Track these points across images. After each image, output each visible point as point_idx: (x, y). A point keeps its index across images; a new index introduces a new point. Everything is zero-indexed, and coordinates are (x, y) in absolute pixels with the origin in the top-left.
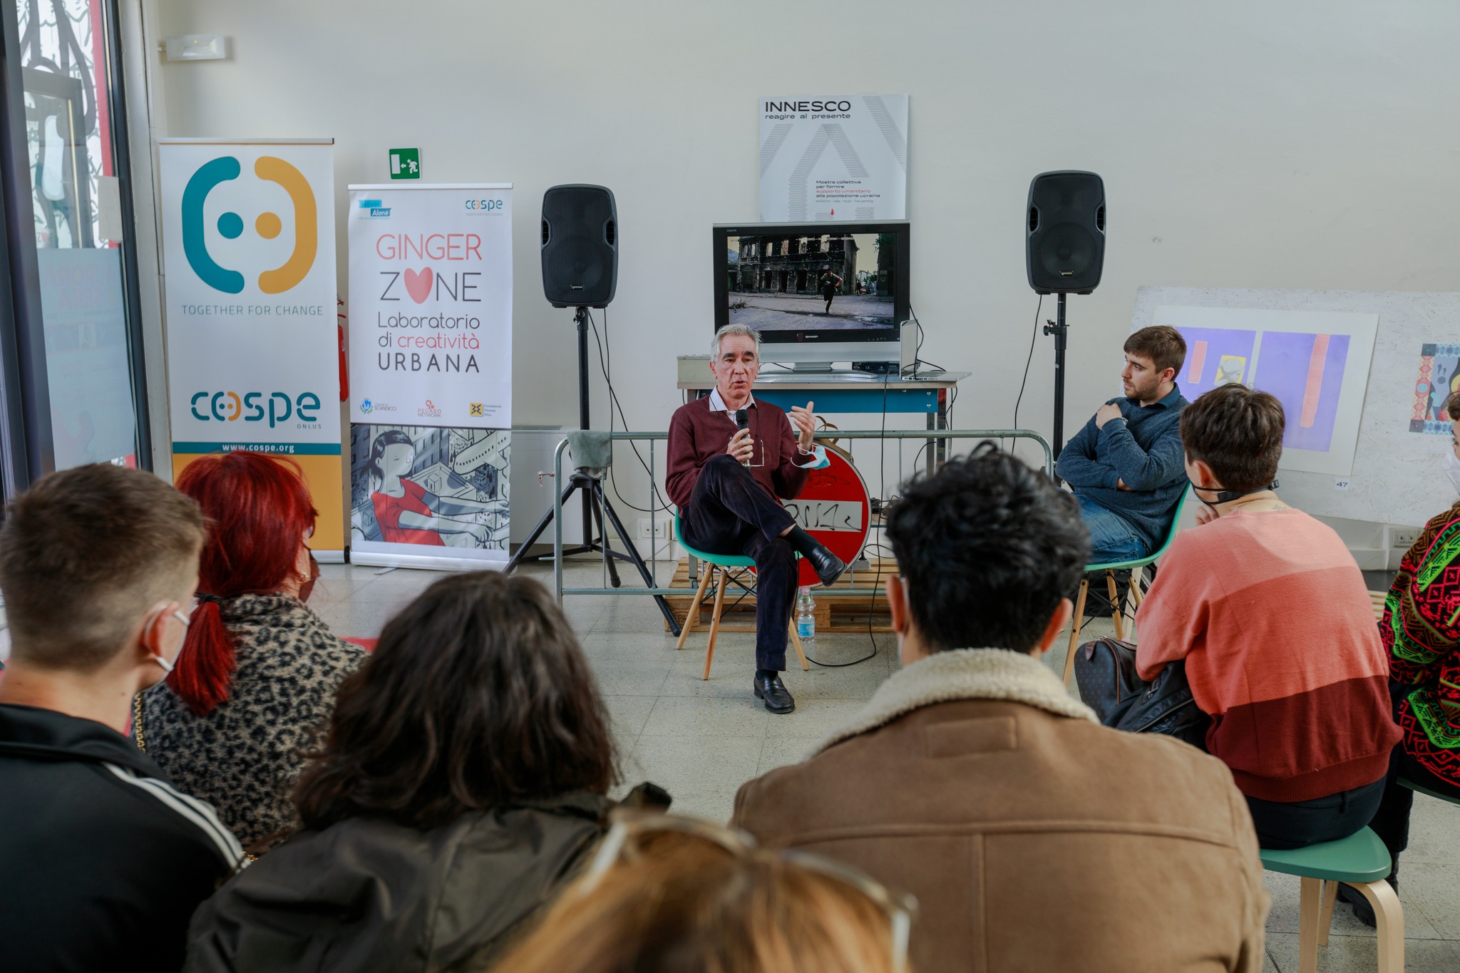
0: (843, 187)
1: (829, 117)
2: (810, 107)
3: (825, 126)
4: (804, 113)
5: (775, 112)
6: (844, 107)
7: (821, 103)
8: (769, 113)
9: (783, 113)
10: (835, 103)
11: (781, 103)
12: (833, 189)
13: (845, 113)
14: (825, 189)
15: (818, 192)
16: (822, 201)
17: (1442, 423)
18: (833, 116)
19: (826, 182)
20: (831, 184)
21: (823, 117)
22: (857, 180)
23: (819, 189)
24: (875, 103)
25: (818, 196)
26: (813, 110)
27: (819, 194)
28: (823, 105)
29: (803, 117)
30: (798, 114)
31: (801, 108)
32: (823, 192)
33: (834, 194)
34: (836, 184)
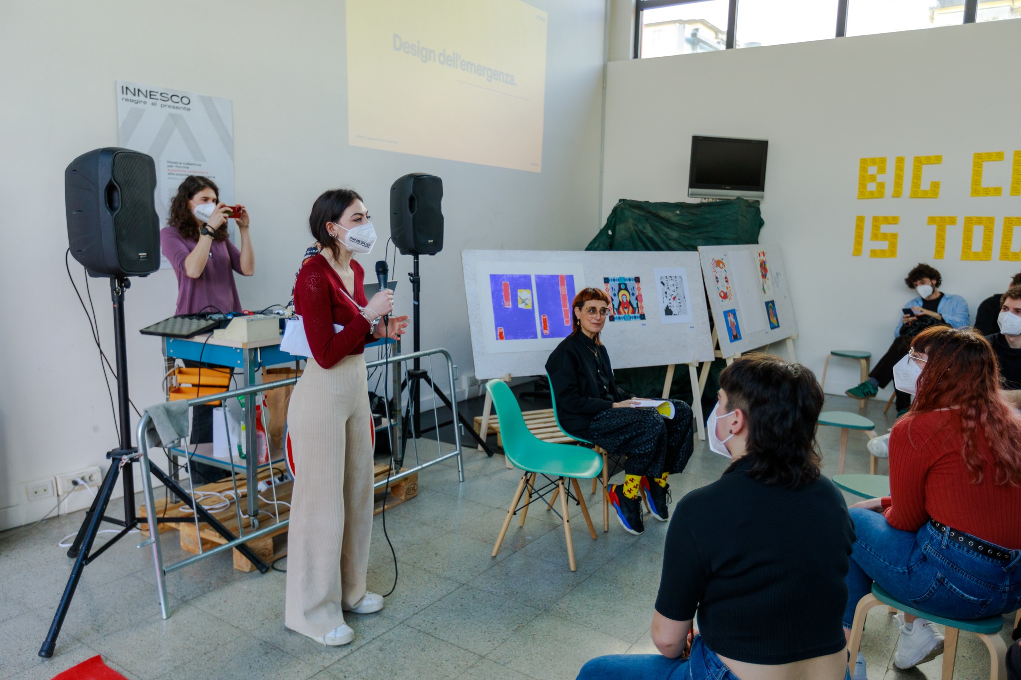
0: (188, 168)
1: (174, 107)
2: (158, 96)
3: (171, 115)
4: (154, 101)
5: (130, 96)
6: (184, 100)
7: (168, 95)
8: (125, 96)
9: (136, 98)
10: (178, 96)
11: (135, 89)
12: (181, 169)
13: (187, 106)
14: (174, 168)
15: (169, 170)
16: (173, 178)
17: (620, 316)
18: (177, 108)
19: (175, 163)
20: (179, 165)
21: (169, 106)
22: (198, 163)
23: (170, 168)
24: (207, 101)
25: (169, 174)
26: (161, 100)
27: (170, 172)
28: (169, 97)
29: (153, 104)
30: (148, 100)
31: (152, 97)
32: (173, 170)
33: (181, 173)
34: (182, 165)
